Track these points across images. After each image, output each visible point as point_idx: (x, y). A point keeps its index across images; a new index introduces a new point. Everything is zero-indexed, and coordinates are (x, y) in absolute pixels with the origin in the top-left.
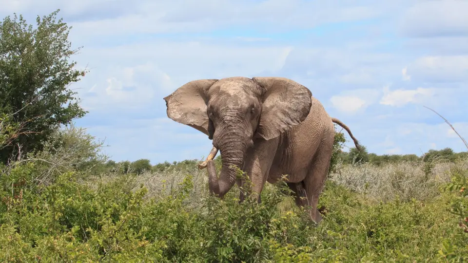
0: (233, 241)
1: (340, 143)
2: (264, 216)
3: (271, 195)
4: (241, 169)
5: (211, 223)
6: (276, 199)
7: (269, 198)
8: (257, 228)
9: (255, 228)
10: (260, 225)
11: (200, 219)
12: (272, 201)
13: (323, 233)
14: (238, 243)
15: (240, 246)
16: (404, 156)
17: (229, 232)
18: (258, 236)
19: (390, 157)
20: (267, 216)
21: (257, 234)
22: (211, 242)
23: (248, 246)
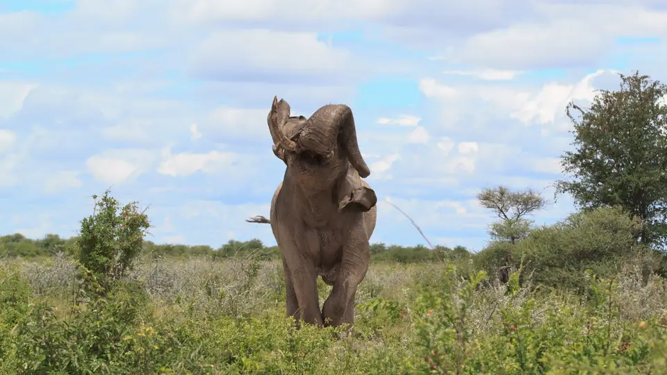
0: (70, 363)
1: (142, 229)
2: (111, 331)
3: (122, 303)
4: (86, 267)
5: (39, 338)
6: (128, 309)
7: (119, 307)
8: (102, 347)
9: (99, 346)
10: (106, 344)
11: (24, 331)
12: (122, 312)
13: (193, 359)
14: (78, 366)
15: (80, 370)
16: (193, 248)
17: (65, 351)
18: (102, 358)
19: (173, 247)
20: (115, 331)
21: (101, 355)
22: (39, 363)
23: (92, 371)
